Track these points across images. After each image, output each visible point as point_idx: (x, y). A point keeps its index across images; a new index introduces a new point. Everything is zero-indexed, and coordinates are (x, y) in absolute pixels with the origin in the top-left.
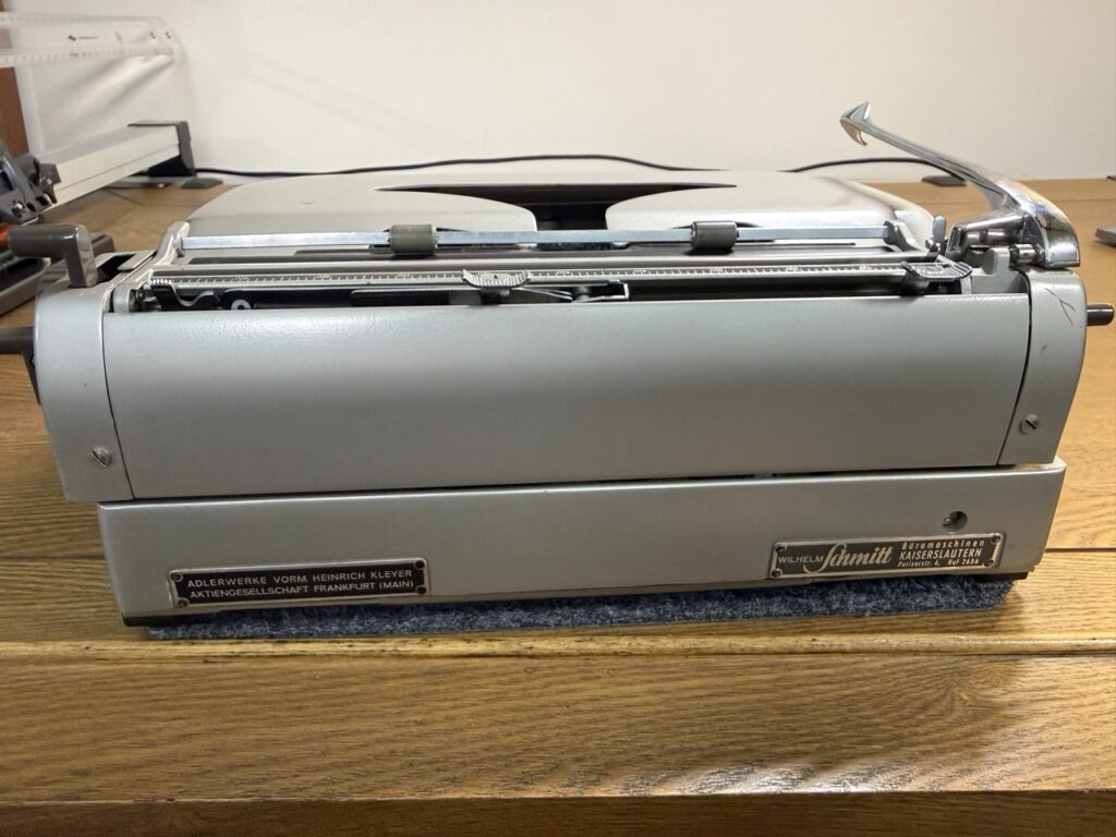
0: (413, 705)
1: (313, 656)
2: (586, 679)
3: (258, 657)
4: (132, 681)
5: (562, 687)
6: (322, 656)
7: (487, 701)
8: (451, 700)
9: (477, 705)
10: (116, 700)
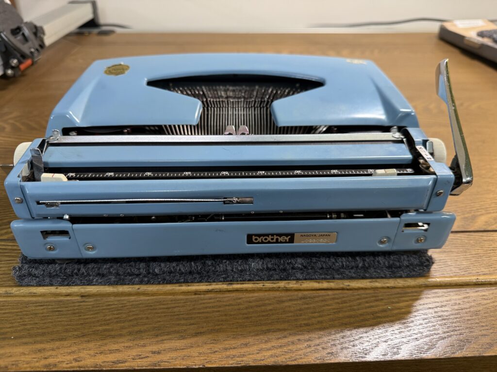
0: (301, 315)
1: (246, 291)
2: (377, 301)
3: (220, 291)
4: (163, 305)
5: (367, 305)
6: (250, 291)
7: (334, 312)
8: (317, 312)
9: (330, 315)
10: (159, 315)
